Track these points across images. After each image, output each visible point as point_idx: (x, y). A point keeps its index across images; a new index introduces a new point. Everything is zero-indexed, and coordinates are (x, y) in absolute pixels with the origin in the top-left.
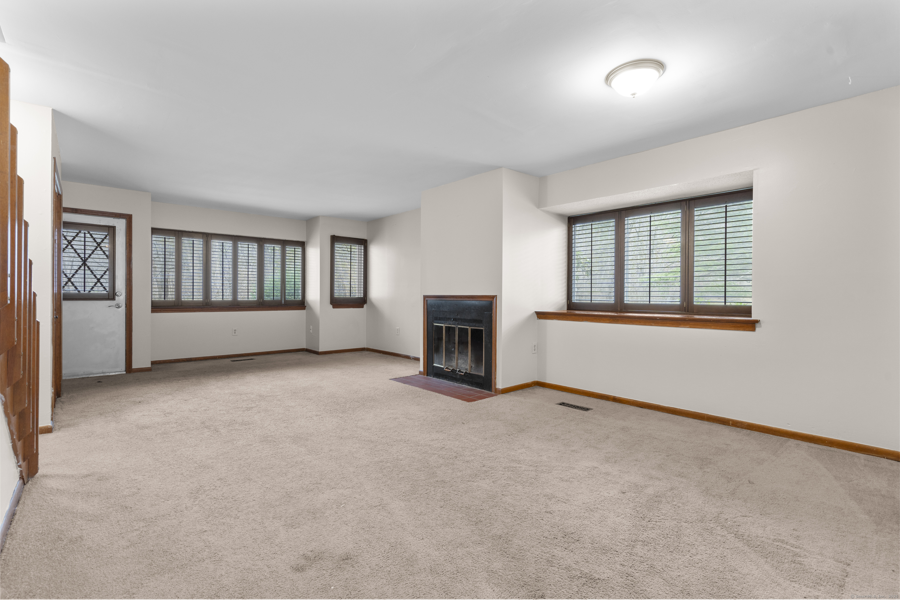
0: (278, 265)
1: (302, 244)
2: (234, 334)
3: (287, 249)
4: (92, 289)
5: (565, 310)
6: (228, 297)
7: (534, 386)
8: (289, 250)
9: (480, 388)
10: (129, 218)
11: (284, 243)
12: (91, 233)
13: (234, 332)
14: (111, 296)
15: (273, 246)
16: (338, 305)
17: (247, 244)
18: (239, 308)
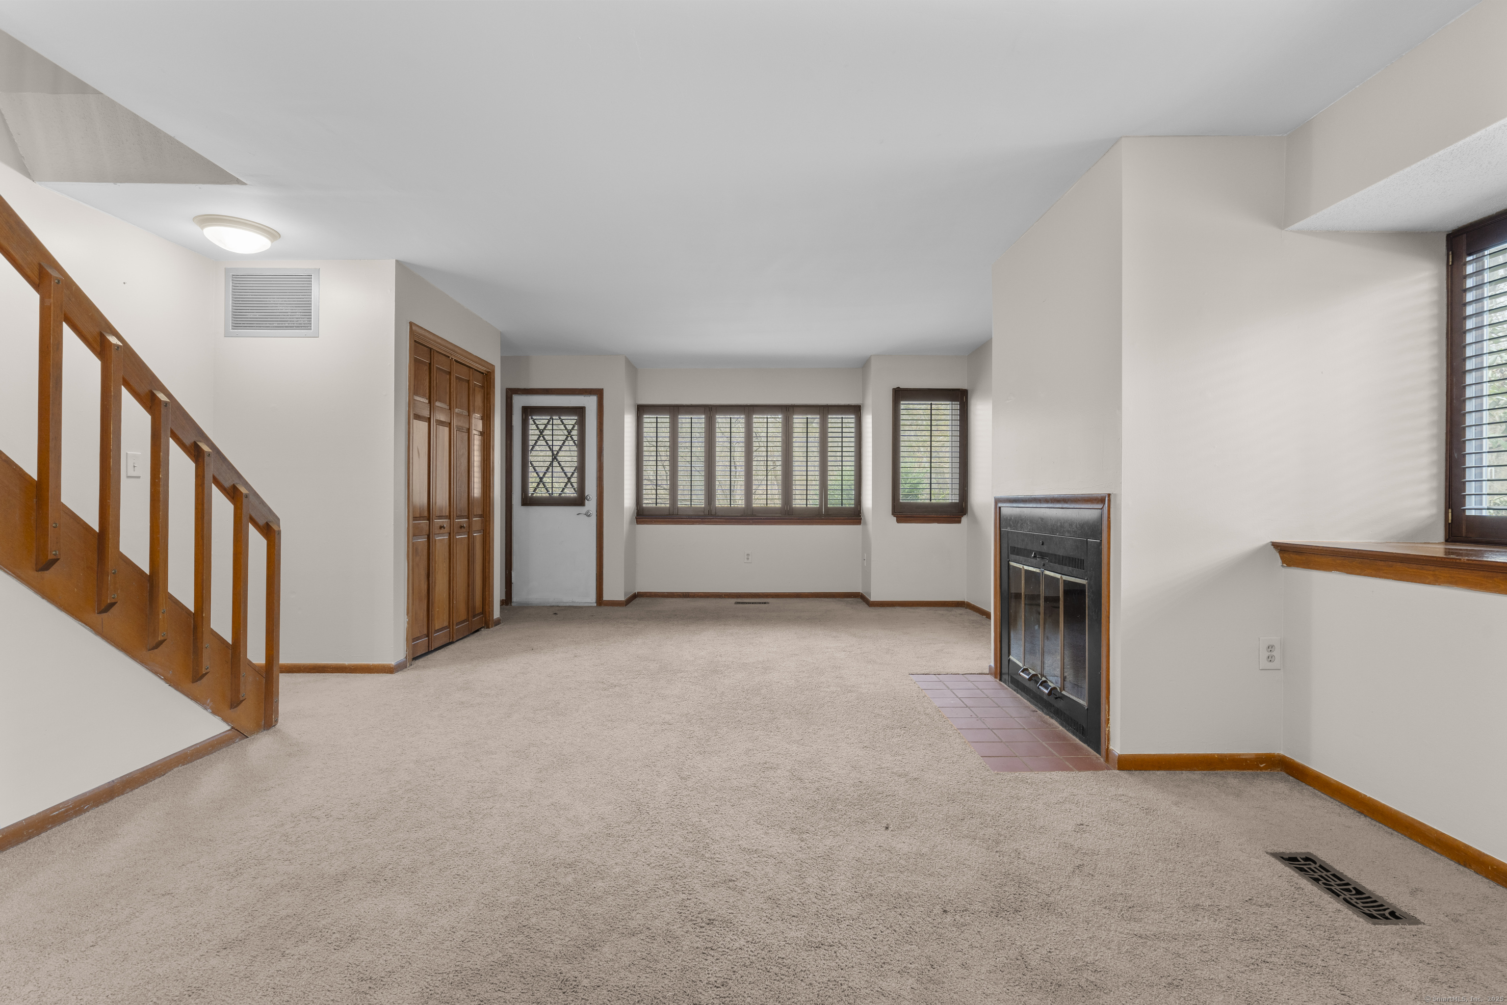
0: (814, 447)
1: (856, 410)
2: (746, 561)
3: (830, 420)
4: (562, 491)
5: (1436, 547)
6: (739, 502)
7: (1265, 768)
8: (834, 420)
9: (1081, 739)
10: (599, 393)
11: (824, 410)
12: (562, 418)
13: (746, 557)
14: (579, 501)
15: (805, 417)
16: (907, 517)
17: (766, 417)
18: (754, 520)
